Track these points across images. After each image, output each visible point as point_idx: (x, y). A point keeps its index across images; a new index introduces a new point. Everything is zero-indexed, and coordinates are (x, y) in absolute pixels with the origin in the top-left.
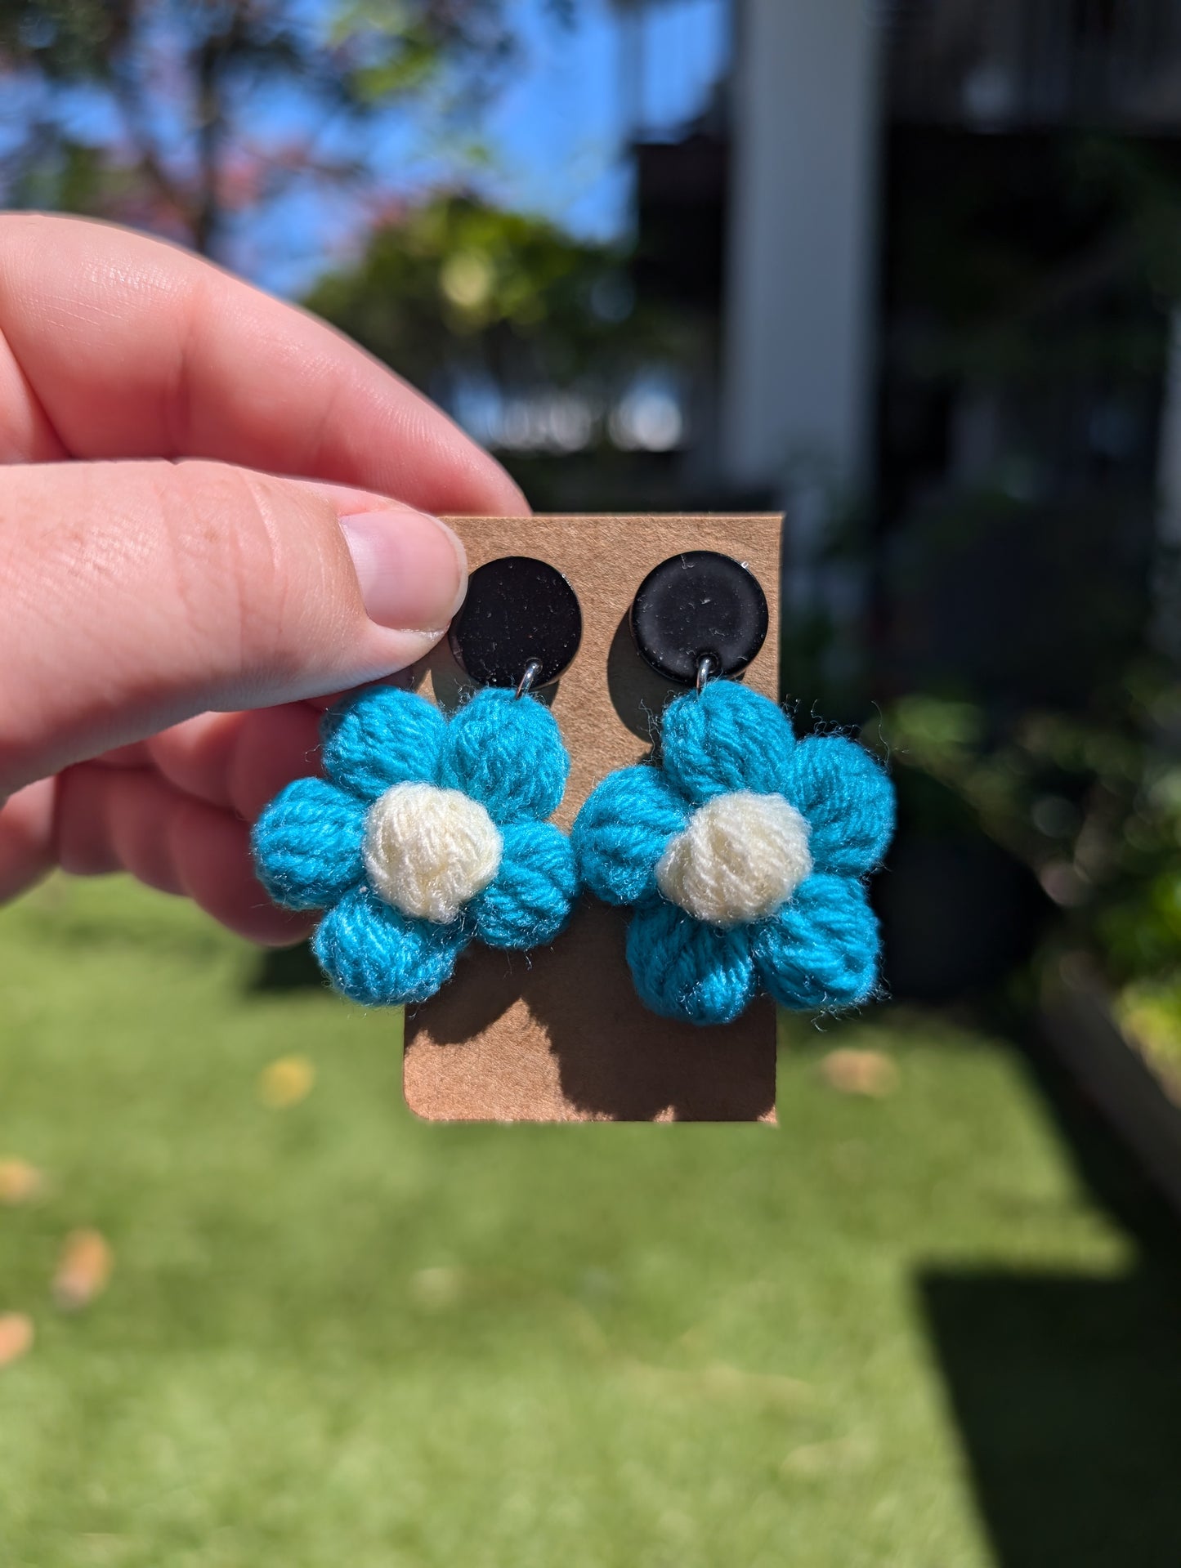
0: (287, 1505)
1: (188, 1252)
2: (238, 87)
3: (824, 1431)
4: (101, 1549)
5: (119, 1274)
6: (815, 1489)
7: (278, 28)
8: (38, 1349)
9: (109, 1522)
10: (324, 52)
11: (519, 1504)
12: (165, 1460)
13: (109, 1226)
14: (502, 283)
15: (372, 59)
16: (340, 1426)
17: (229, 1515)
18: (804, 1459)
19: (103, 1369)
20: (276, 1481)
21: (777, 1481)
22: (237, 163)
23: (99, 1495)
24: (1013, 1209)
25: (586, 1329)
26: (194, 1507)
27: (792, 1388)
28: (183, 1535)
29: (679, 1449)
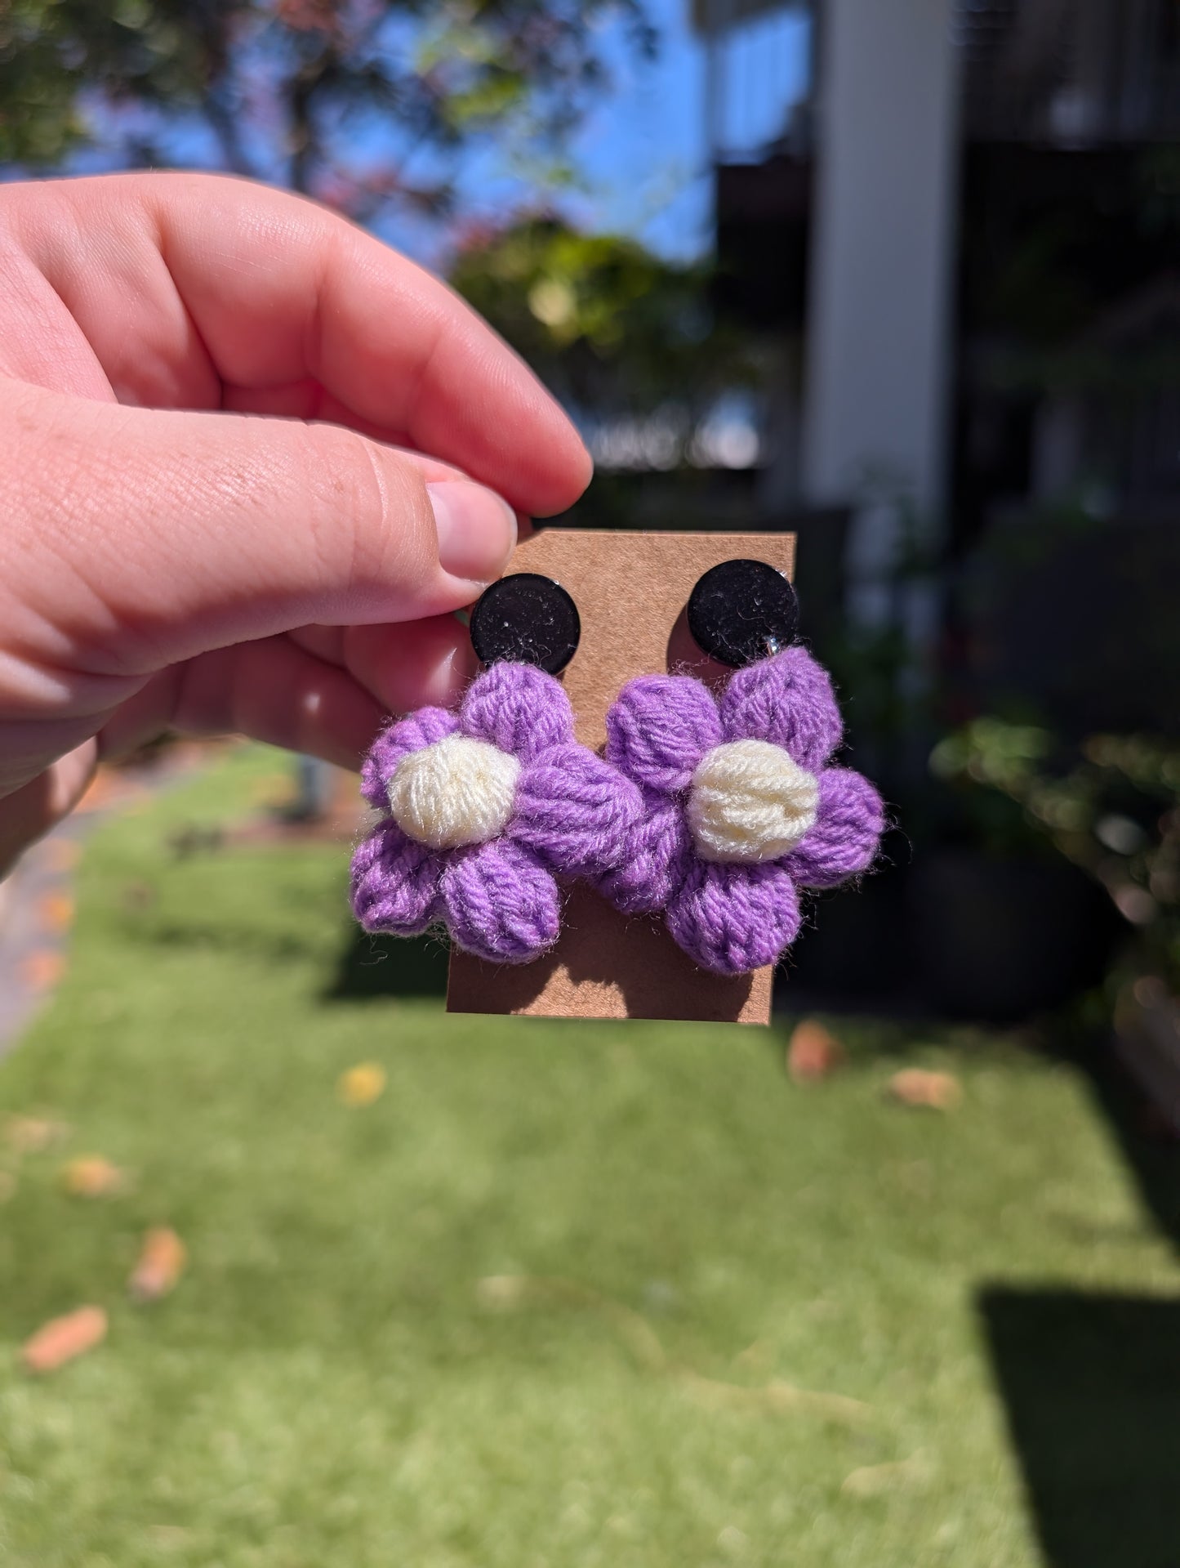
0: (348, 1503)
1: (261, 1251)
2: (329, 115)
3: (887, 1450)
4: (169, 1541)
5: (191, 1270)
6: (874, 1507)
7: (369, 56)
8: (110, 1341)
9: (175, 1513)
10: (413, 79)
11: (577, 1512)
12: (232, 1454)
13: (183, 1223)
14: (582, 304)
15: (462, 86)
16: (403, 1428)
17: (292, 1508)
18: (862, 1479)
19: (175, 1364)
20: (337, 1481)
21: (835, 1498)
23: (164, 1486)
24: (1081, 1232)
25: (646, 1338)
26: (262, 1504)
27: (847, 1406)
28: (251, 1530)
29: (738, 1465)
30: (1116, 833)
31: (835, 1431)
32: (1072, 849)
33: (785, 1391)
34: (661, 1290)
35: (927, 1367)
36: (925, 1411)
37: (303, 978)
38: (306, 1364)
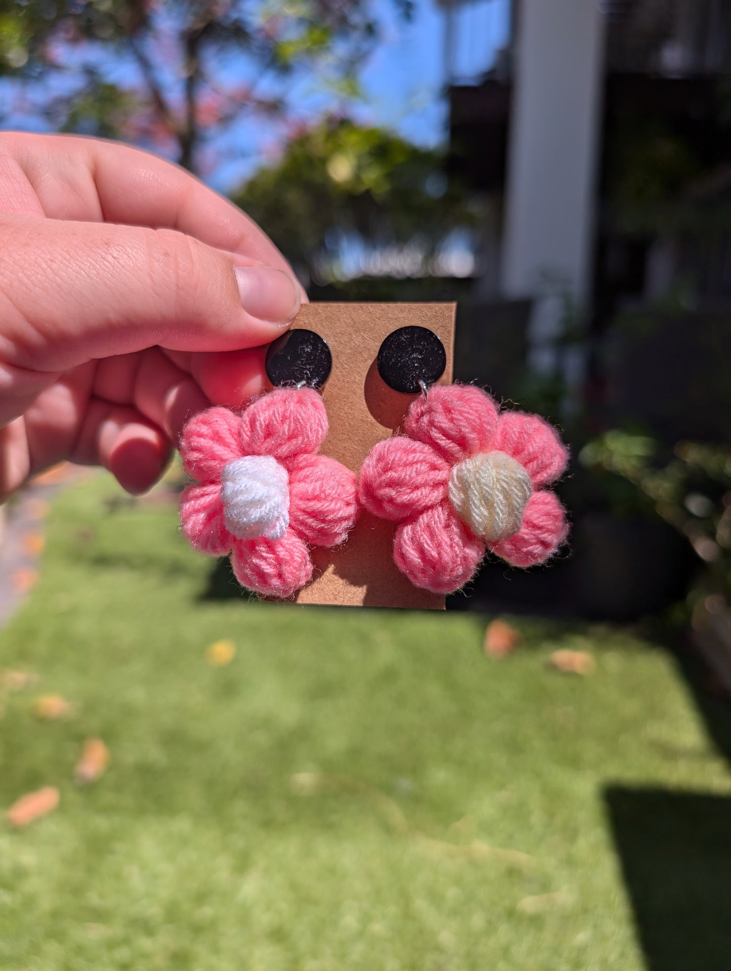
0: (207, 912)
1: (155, 755)
3: (545, 886)
5: (112, 765)
6: (536, 921)
8: (61, 809)
9: (99, 916)
11: (350, 920)
12: (136, 880)
13: (108, 736)
14: (361, 168)
16: (242, 865)
17: (172, 914)
18: (529, 903)
19: (102, 824)
20: (201, 898)
21: (512, 914)
22: (206, 99)
23: (93, 899)
24: (669, 753)
25: (395, 813)
26: (154, 911)
27: (521, 857)
28: (147, 927)
29: (452, 893)
30: (696, 504)
31: (513, 873)
32: (668, 513)
33: (482, 847)
34: (405, 784)
35: (571, 834)
36: (570, 862)
37: (186, 587)
38: (182, 825)
